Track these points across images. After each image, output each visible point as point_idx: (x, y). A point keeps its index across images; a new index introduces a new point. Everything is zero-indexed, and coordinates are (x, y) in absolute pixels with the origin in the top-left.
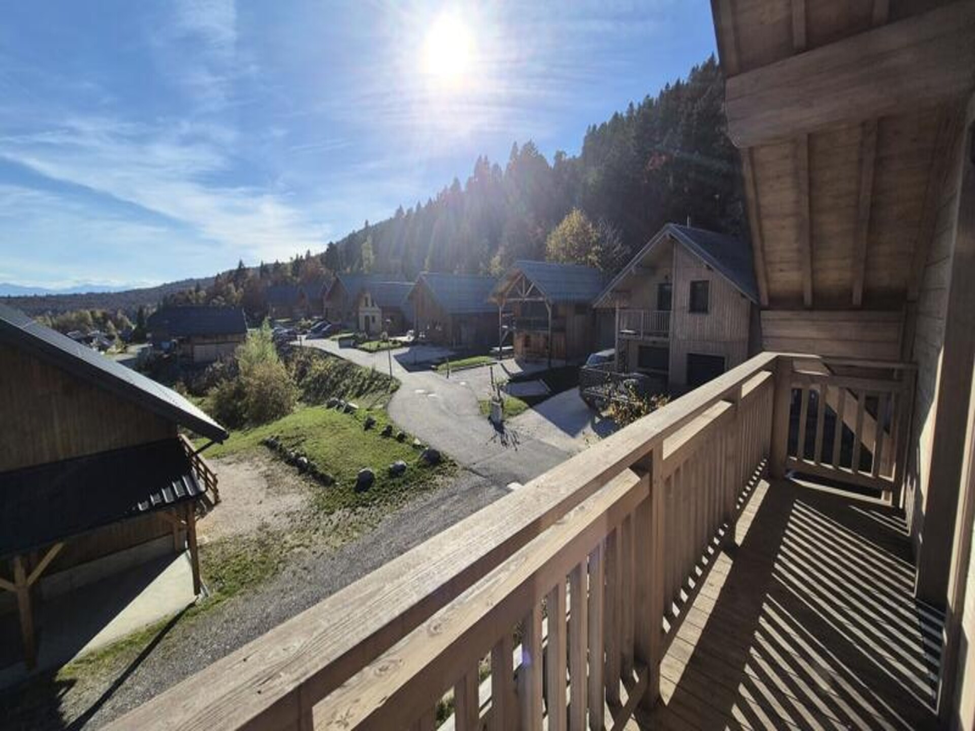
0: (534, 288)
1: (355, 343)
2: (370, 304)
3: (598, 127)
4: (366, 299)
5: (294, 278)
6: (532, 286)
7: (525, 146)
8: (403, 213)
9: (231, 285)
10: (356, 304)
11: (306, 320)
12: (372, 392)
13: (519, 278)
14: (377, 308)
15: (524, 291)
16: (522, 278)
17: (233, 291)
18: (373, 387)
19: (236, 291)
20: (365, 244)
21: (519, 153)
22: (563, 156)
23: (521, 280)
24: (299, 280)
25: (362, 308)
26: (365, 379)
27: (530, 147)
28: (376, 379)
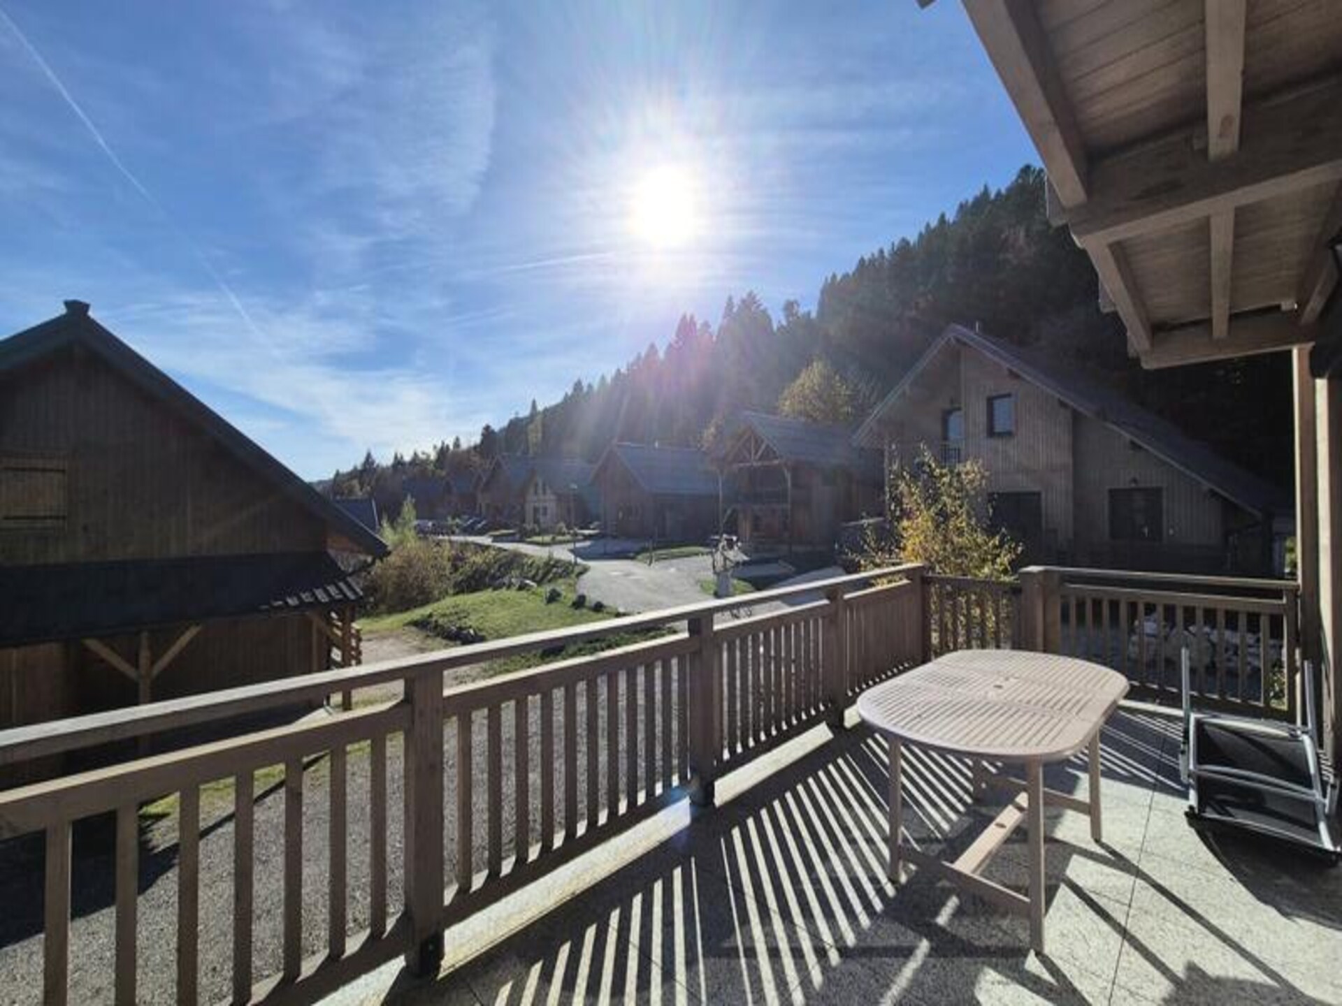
0: (768, 446)
1: (523, 537)
2: (540, 491)
3: (839, 278)
4: (536, 485)
5: (438, 471)
6: (763, 447)
7: (743, 301)
8: (581, 389)
9: (355, 482)
10: (522, 495)
11: (453, 518)
12: (550, 581)
13: (746, 437)
14: (550, 496)
15: (753, 452)
16: (750, 437)
17: (357, 487)
18: (551, 575)
19: (361, 489)
20: (531, 427)
21: (735, 310)
22: (795, 306)
23: (749, 440)
24: (444, 473)
25: (531, 497)
26: (538, 569)
27: (750, 302)
28: (554, 566)
